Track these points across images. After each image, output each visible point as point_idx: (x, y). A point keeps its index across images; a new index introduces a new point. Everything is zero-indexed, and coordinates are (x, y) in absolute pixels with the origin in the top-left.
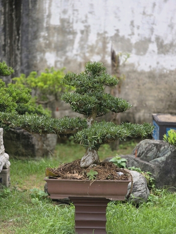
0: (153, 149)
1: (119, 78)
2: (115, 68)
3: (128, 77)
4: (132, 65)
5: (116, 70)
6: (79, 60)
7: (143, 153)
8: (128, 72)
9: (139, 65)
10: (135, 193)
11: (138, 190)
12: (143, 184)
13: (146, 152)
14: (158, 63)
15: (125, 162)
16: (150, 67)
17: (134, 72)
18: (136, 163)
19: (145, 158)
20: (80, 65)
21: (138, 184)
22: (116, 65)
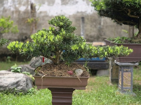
0: (39, 61)
1: (35, 20)
2: (33, 14)
3: (43, 20)
4: (46, 12)
5: (33, 15)
6: (12, 9)
7: (33, 63)
8: (43, 17)
9: (50, 12)
10: (19, 87)
11: (20, 85)
12: (24, 81)
13: (34, 62)
14: (62, 11)
15: (20, 69)
16: (57, 13)
17: (47, 16)
18: (27, 69)
19: (34, 66)
20: (13, 12)
21: (21, 81)
22: (33, 11)
